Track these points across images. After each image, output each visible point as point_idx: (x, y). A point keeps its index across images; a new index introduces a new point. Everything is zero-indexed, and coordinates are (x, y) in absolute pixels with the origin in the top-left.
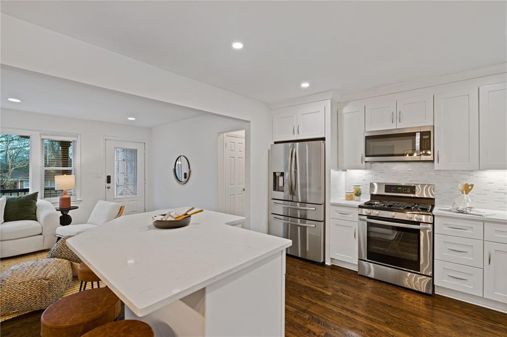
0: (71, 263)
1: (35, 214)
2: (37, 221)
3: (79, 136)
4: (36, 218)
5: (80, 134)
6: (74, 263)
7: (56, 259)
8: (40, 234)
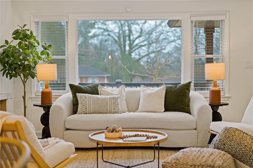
0: (234, 160)
1: (189, 107)
2: (190, 114)
3: (228, 14)
4: (189, 111)
5: (229, 11)
6: (238, 161)
7: (220, 151)
8: (195, 129)
